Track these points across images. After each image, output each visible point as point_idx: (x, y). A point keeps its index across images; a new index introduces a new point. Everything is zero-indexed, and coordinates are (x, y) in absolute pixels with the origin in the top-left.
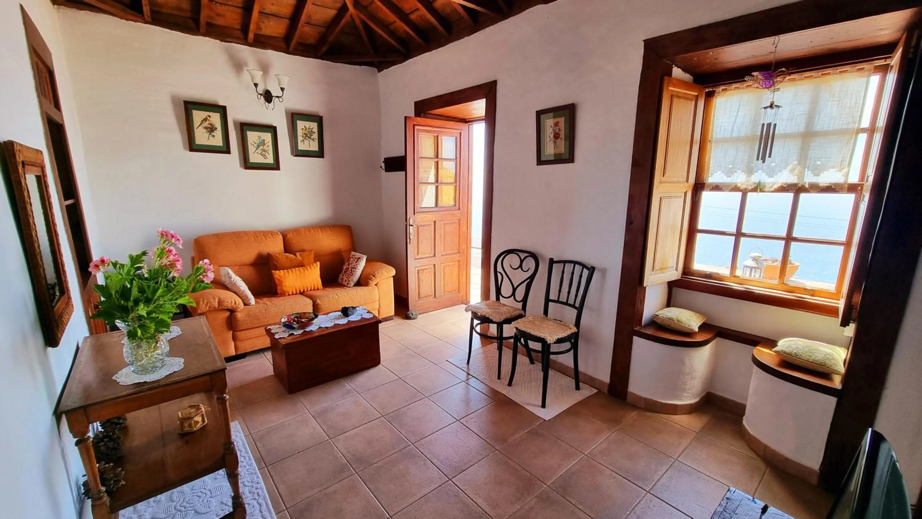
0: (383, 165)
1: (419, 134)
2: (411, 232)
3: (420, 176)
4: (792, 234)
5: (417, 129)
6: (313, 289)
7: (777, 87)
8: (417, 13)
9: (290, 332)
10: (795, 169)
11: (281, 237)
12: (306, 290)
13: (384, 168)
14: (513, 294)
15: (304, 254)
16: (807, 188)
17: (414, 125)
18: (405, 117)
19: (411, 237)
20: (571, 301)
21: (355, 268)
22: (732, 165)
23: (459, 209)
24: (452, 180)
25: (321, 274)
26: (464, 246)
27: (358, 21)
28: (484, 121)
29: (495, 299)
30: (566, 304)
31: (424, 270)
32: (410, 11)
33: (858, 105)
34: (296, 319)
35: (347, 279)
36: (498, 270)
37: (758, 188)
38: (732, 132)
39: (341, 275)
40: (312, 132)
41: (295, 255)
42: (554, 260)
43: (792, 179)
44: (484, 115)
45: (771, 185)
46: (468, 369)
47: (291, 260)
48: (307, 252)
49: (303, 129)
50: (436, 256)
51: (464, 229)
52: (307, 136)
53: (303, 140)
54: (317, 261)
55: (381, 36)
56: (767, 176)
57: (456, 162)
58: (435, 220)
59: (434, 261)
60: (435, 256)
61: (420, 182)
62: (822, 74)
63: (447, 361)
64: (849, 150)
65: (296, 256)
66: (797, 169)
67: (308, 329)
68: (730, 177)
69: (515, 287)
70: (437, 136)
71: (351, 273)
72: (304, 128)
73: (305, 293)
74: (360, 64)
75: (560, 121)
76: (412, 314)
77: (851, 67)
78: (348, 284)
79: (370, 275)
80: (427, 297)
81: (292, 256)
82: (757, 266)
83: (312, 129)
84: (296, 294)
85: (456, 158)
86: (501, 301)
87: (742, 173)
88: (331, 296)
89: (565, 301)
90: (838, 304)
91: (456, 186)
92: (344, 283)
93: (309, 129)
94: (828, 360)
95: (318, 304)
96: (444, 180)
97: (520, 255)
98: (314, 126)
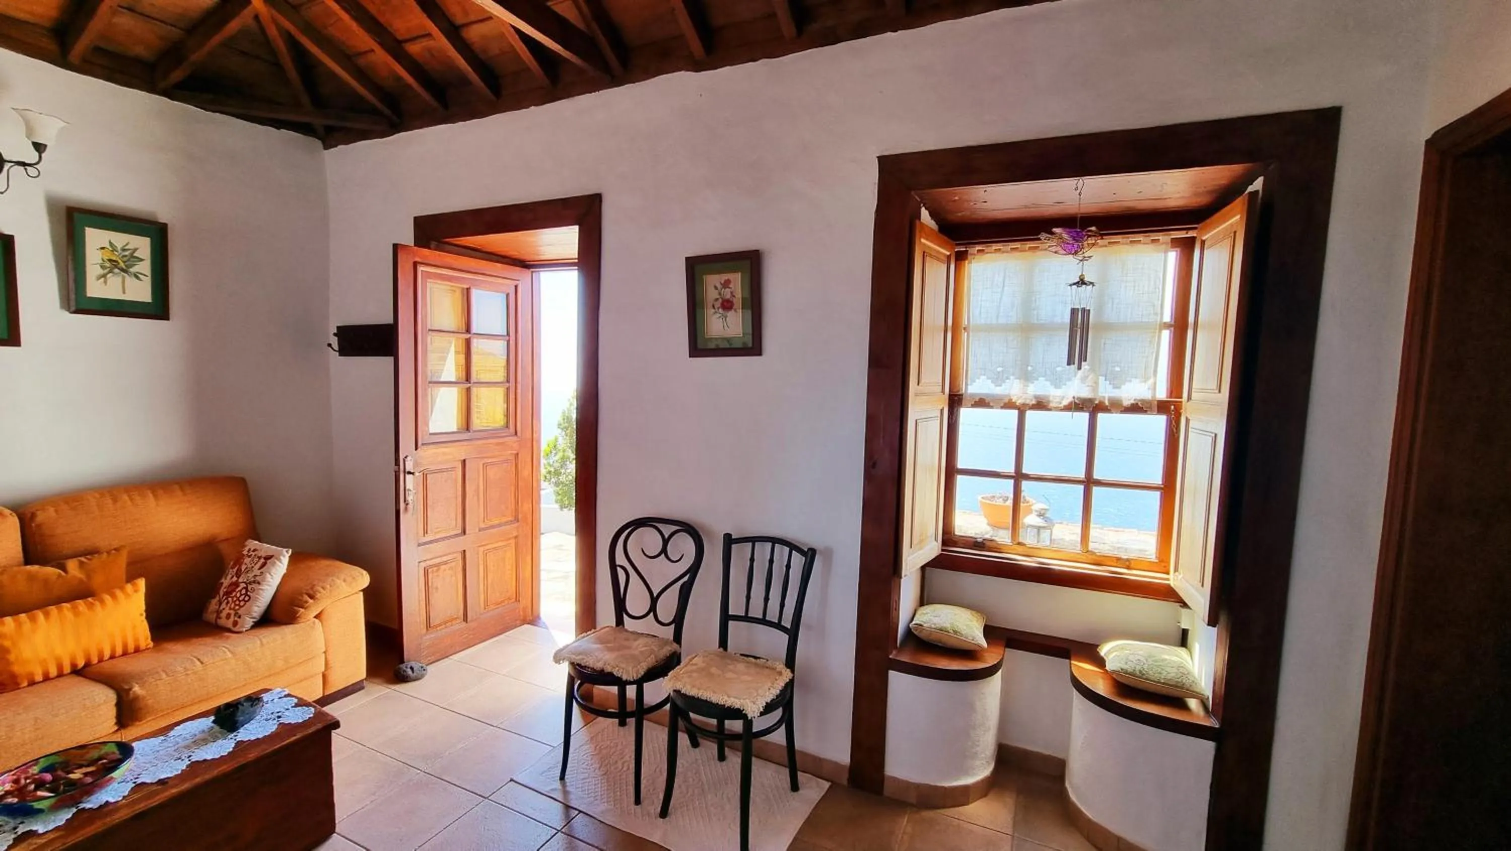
0: (334, 341)
1: (426, 282)
2: (409, 485)
3: (430, 367)
4: (1092, 476)
5: (422, 271)
6: (119, 651)
7: (1086, 255)
8: (425, 43)
9: (21, 829)
10: (1087, 377)
11: (14, 522)
12: (95, 660)
13: (336, 347)
14: (653, 609)
15: (95, 562)
16: (1107, 406)
17: (415, 264)
18: (396, 247)
19: (410, 498)
20: (773, 616)
21: (259, 583)
22: (1002, 367)
23: (516, 433)
24: (500, 376)
25: (147, 611)
26: (526, 507)
27: (273, 32)
28: (576, 268)
29: (613, 622)
30: (763, 621)
31: (438, 565)
32: (408, 37)
33: (1157, 290)
34: (48, 777)
35: (232, 612)
36: (618, 563)
37: (1041, 405)
38: (998, 317)
39: (214, 601)
40: (132, 259)
41: (64, 568)
42: (733, 537)
43: (1085, 393)
44: (576, 256)
45: (1058, 400)
46: (566, 793)
47: (46, 581)
48: (105, 555)
49: (103, 248)
50: (467, 532)
51: (526, 473)
52: (116, 267)
53: (104, 276)
54: (140, 576)
55: (334, 75)
56: (1053, 387)
57: (508, 342)
58: (463, 458)
59: (462, 543)
60: (464, 532)
61: (429, 379)
62: (1109, 243)
63: (512, 780)
64: (1152, 353)
65: (65, 570)
66: (1091, 377)
67: (92, 802)
68: (1000, 386)
69: (655, 595)
70: (468, 290)
71: (246, 594)
72: (108, 246)
73: (89, 669)
74: (278, 124)
75: (731, 279)
76: (412, 668)
77: (1143, 236)
78: (235, 624)
79: (301, 594)
80: (445, 623)
81: (50, 571)
82: (1045, 525)
83: (135, 250)
84: (60, 675)
85: (508, 334)
86: (626, 627)
87: (1016, 381)
88: (179, 669)
89: (761, 617)
90: (1168, 579)
91: (508, 389)
92: (223, 622)
93: (124, 250)
94: (1184, 677)
95: (136, 698)
96: (484, 377)
97: (661, 529)
98: (142, 245)
